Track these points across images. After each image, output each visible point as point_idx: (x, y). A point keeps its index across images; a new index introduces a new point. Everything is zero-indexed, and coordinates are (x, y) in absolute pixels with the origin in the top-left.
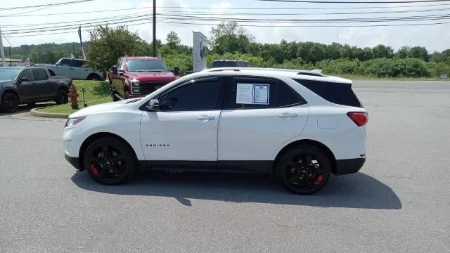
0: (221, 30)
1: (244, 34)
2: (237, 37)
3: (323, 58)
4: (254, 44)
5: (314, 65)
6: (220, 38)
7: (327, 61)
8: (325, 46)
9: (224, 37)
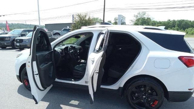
0: (139, 15)
1: (149, 17)
2: (146, 18)
3: (190, 27)
4: (154, 21)
5: (184, 30)
6: (138, 19)
7: (191, 28)
8: (190, 21)
9: (139, 19)
